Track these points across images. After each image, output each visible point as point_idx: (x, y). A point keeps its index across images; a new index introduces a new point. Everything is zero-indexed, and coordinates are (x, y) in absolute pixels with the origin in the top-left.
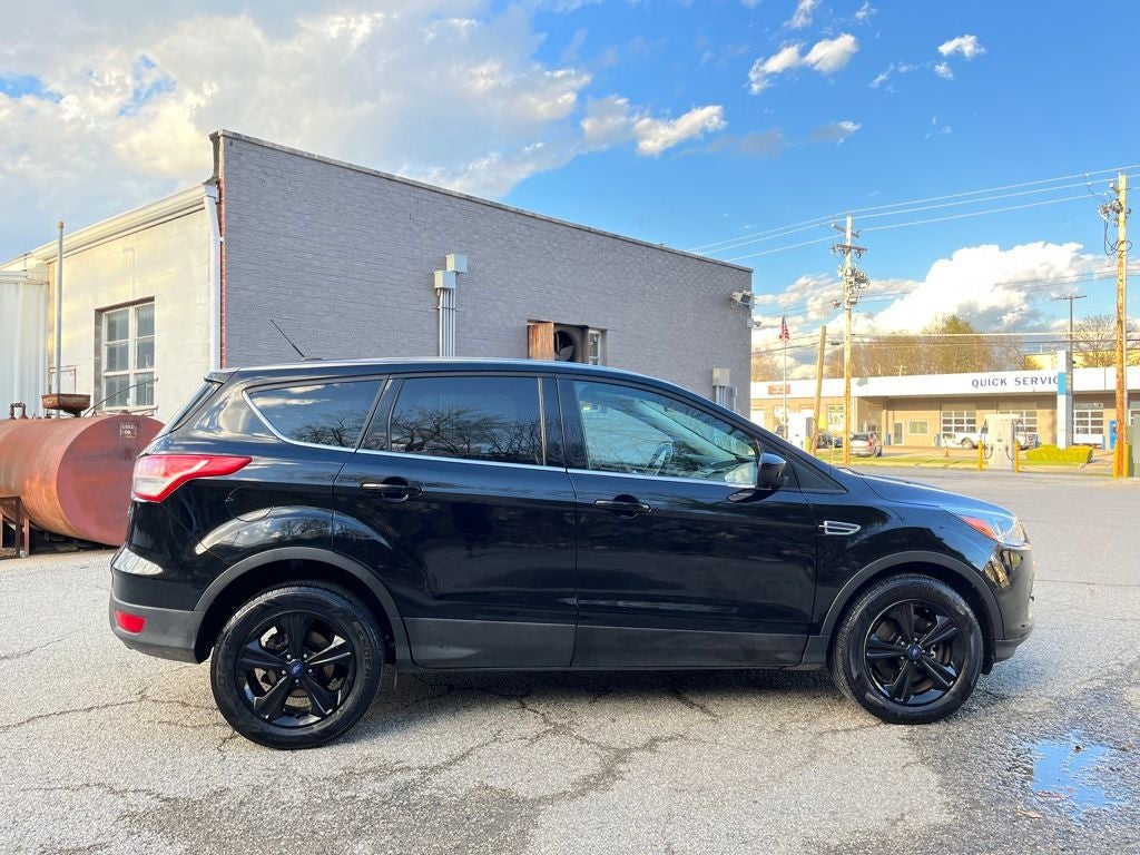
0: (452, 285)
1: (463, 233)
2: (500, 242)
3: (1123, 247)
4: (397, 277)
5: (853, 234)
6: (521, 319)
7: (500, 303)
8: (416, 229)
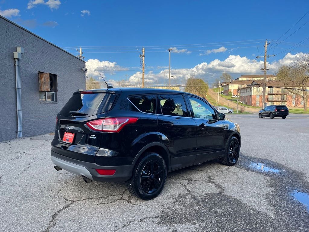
0: (20, 58)
1: (21, 40)
2: (31, 45)
3: (144, 65)
4: (3, 53)
5: (82, 53)
6: (37, 71)
7: (31, 65)
8: (8, 36)
